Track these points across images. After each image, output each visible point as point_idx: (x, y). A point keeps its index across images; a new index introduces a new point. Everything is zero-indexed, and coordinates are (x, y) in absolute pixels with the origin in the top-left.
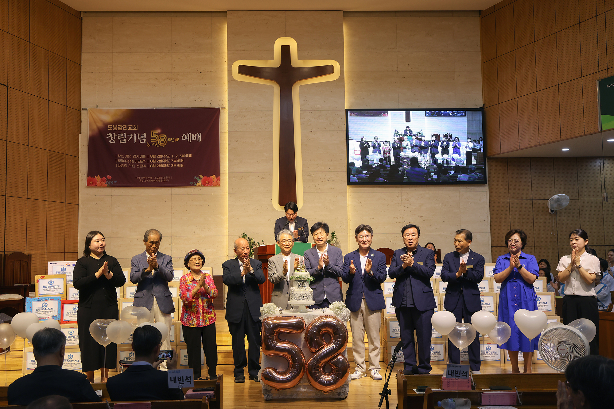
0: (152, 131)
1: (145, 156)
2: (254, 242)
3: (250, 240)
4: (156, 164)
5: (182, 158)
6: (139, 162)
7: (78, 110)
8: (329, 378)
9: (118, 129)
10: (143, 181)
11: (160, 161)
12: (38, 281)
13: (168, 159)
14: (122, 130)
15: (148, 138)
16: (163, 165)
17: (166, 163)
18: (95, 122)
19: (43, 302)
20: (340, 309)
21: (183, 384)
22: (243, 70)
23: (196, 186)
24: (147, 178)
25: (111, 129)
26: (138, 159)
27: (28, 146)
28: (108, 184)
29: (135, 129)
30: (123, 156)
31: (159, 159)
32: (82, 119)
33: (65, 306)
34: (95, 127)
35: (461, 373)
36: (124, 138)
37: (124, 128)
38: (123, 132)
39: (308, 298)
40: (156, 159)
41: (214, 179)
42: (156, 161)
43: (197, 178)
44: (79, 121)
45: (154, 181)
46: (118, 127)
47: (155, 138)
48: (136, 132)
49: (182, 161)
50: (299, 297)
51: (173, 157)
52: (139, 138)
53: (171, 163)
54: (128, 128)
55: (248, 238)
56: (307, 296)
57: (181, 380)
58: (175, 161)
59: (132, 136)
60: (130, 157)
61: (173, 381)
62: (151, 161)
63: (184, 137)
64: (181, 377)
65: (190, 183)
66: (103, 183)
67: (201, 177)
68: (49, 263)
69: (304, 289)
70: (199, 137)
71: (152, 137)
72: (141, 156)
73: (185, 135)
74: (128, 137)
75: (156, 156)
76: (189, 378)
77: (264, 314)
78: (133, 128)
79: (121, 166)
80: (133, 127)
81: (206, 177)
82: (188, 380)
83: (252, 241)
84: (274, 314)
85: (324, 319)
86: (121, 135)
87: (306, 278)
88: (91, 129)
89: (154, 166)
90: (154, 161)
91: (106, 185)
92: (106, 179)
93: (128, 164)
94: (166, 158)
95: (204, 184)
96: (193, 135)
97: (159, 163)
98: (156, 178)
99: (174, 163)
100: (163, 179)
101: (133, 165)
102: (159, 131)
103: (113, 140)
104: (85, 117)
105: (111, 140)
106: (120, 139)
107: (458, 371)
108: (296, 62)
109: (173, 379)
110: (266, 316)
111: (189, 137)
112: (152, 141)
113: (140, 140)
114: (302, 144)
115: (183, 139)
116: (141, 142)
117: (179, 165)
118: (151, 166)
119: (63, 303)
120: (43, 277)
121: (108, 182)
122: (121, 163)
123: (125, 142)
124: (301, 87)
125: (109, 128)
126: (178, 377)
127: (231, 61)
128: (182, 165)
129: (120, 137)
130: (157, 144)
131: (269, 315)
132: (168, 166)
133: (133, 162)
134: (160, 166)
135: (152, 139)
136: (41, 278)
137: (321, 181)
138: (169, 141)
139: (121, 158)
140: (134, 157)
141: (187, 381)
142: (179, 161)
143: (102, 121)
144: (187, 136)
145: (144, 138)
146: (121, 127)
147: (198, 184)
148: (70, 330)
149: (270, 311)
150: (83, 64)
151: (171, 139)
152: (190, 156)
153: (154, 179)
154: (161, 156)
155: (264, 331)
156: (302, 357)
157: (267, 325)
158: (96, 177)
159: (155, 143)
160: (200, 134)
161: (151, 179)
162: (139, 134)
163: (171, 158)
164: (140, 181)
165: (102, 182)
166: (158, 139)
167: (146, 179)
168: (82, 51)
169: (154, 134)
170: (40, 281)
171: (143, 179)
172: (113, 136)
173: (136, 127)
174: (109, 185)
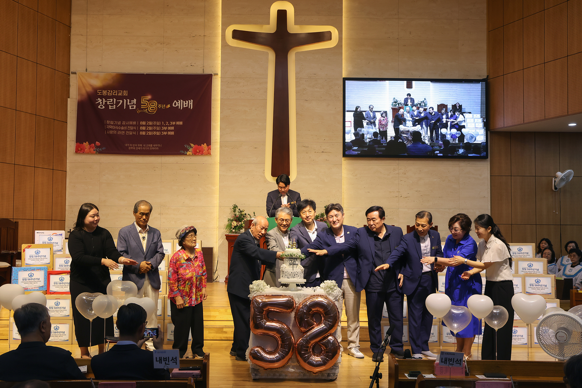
0: (142, 97)
1: (135, 123)
2: (245, 214)
3: (241, 212)
4: (146, 131)
5: (172, 126)
6: (129, 128)
7: (67, 74)
8: (319, 358)
9: (107, 94)
10: (132, 148)
11: (150, 128)
12: (24, 250)
13: (158, 126)
14: (111, 95)
15: (139, 104)
16: (153, 132)
17: (156, 131)
18: (84, 87)
19: (29, 272)
20: (332, 289)
21: (169, 364)
22: (238, 35)
23: (186, 154)
24: (136, 145)
25: (100, 93)
26: (127, 125)
27: (16, 110)
28: (96, 151)
29: (125, 94)
30: (112, 123)
31: (149, 126)
32: (71, 84)
33: (52, 277)
34: (84, 92)
35: (455, 360)
36: (114, 103)
37: (113, 93)
38: (112, 97)
39: (299, 276)
40: (146, 126)
41: (205, 148)
42: (146, 128)
43: (188, 147)
44: (68, 86)
45: (144, 148)
46: (108, 92)
47: (145, 104)
48: (126, 98)
49: (173, 128)
50: (290, 275)
51: (164, 124)
52: (128, 104)
53: (161, 131)
54: (118, 94)
55: (239, 210)
56: (298, 274)
57: (166, 361)
58: (165, 128)
59: (121, 101)
60: (119, 123)
61: (158, 361)
62: (141, 128)
63: (175, 104)
64: (166, 358)
65: (181, 151)
66: (92, 150)
67: (192, 145)
68: (36, 231)
69: (295, 266)
70: (190, 104)
71: (142, 103)
72: (131, 123)
73: (176, 102)
74: (117, 103)
75: (146, 123)
76: (175, 358)
77: (254, 291)
78: (123, 94)
79: (110, 133)
80: (123, 92)
81: (196, 146)
82: (174, 360)
83: (243, 213)
84: (263, 292)
85: (315, 298)
86: (111, 100)
87: (298, 256)
88: (80, 94)
89: (144, 133)
90: (144, 128)
91: (95, 152)
92: (95, 145)
93: (117, 130)
94: (156, 126)
95: (195, 153)
96: (184, 102)
97: (149, 131)
98: (146, 146)
99: (164, 131)
100: (153, 147)
101: (122, 132)
102: (149, 97)
103: (102, 105)
104: (74, 81)
105: (100, 106)
106: (110, 105)
107: (452, 358)
108: (293, 27)
109: (158, 360)
110: (255, 293)
111: (180, 104)
112: (143, 107)
113: (130, 106)
114: (297, 114)
115: (174, 105)
116: (130, 108)
117: (169, 133)
118: (141, 133)
119: (50, 273)
120: (29, 246)
121: (96, 148)
122: (111, 129)
123: (114, 108)
124: (297, 54)
125: (98, 92)
126: (164, 358)
127: (225, 26)
128: (173, 133)
129: (109, 103)
130: (148, 110)
131: (258, 293)
132: (158, 133)
133: (122, 128)
134: (150, 133)
135: (142, 106)
136: (28, 247)
137: (315, 152)
138: (160, 107)
139: (110, 124)
140: (124, 123)
141: (173, 362)
142: (169, 128)
143: (91, 85)
144: (178, 103)
145: (134, 104)
146: (110, 93)
147: (188, 153)
148: (56, 301)
149: (259, 288)
150: (72, 26)
151: (161, 106)
152: (181, 123)
153: (144, 147)
154: (151, 123)
155: (253, 309)
156: (291, 336)
157: (256, 304)
158: (84, 143)
159: (145, 109)
160: (192, 101)
161: (140, 147)
162: (128, 100)
163: (161, 126)
164: (130, 148)
165: (90, 148)
166: (149, 105)
167: (135, 147)
168: (72, 12)
169: (145, 100)
170: (27, 250)
171: (132, 147)
172: (102, 101)
173: (126, 92)
174: (98, 152)
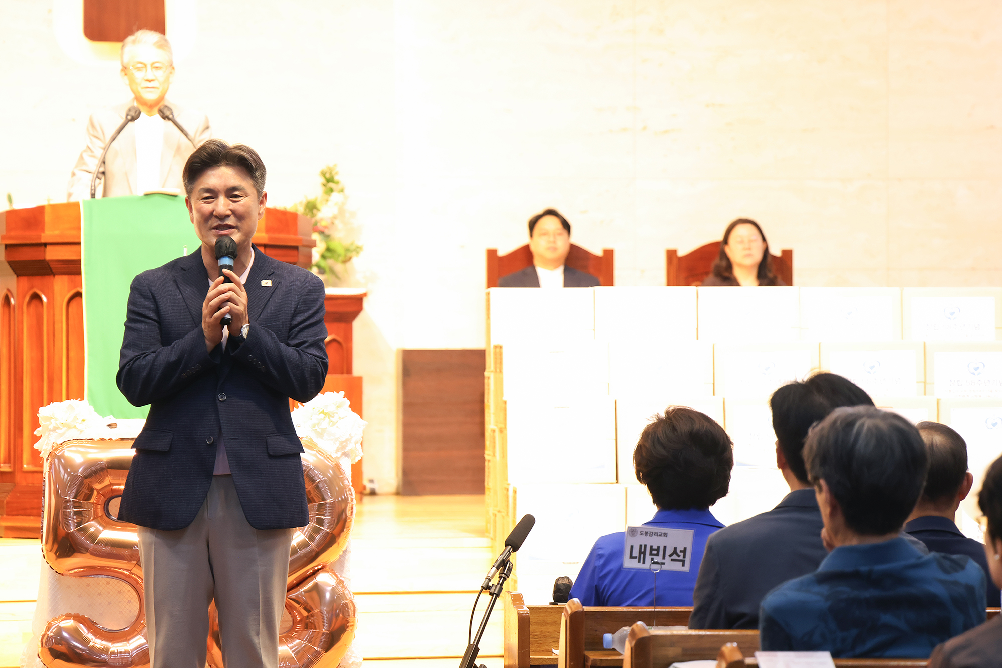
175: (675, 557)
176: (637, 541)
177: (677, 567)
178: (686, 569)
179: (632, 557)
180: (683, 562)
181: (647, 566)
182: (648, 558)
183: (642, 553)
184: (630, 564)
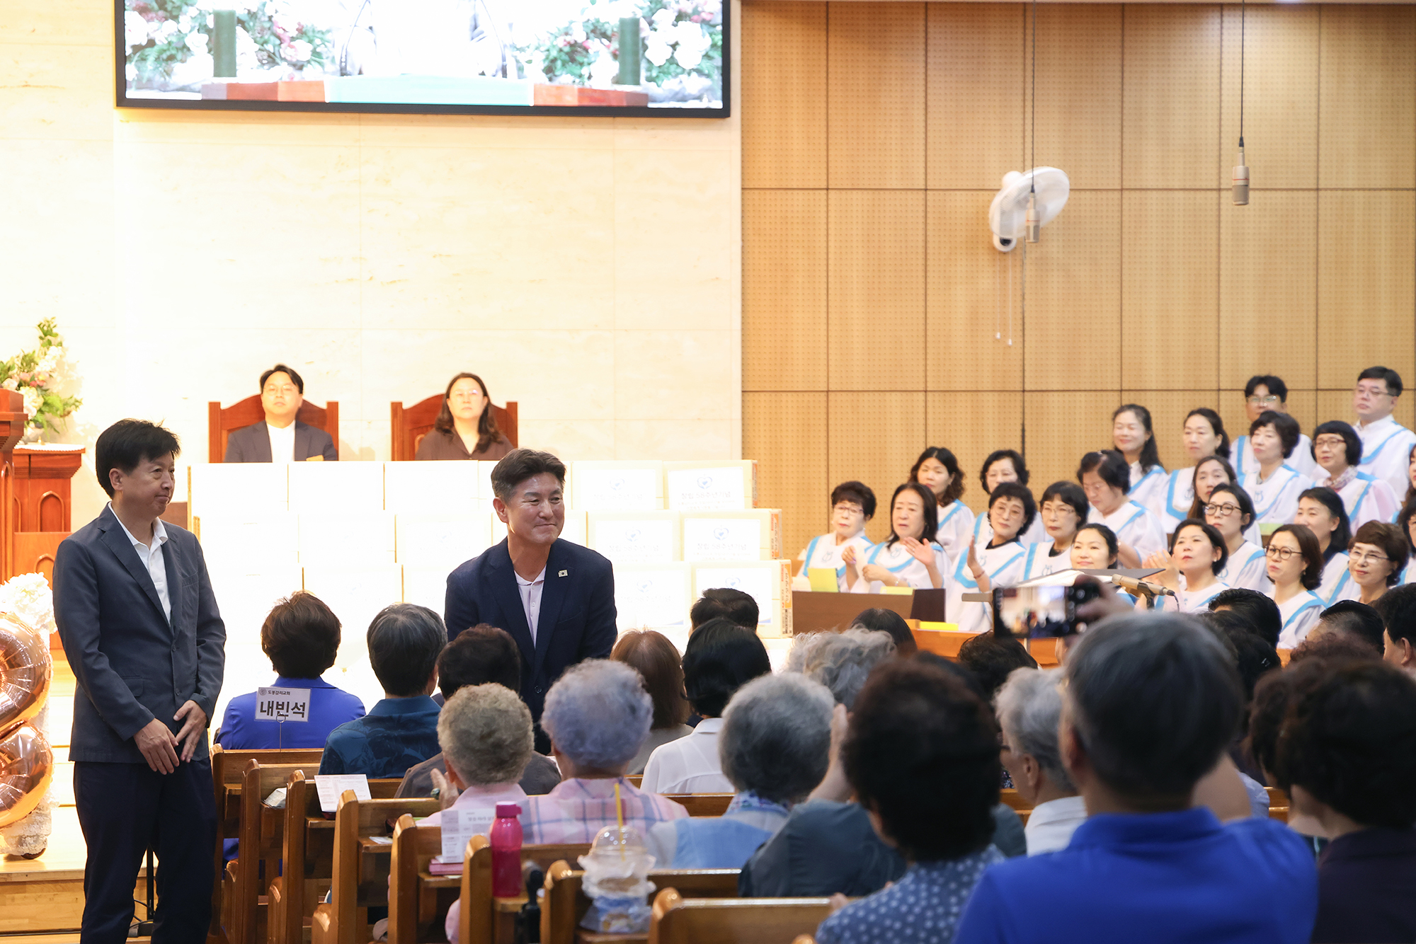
175: (296, 710)
176: (266, 699)
177: (298, 718)
178: (305, 719)
179: (262, 711)
180: (303, 714)
181: (274, 718)
182: (275, 711)
183: (270, 707)
184: (260, 716)
